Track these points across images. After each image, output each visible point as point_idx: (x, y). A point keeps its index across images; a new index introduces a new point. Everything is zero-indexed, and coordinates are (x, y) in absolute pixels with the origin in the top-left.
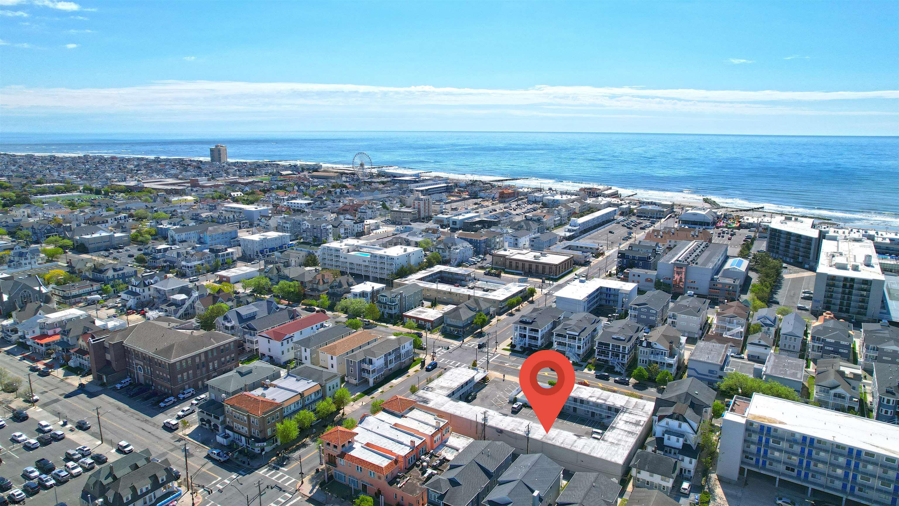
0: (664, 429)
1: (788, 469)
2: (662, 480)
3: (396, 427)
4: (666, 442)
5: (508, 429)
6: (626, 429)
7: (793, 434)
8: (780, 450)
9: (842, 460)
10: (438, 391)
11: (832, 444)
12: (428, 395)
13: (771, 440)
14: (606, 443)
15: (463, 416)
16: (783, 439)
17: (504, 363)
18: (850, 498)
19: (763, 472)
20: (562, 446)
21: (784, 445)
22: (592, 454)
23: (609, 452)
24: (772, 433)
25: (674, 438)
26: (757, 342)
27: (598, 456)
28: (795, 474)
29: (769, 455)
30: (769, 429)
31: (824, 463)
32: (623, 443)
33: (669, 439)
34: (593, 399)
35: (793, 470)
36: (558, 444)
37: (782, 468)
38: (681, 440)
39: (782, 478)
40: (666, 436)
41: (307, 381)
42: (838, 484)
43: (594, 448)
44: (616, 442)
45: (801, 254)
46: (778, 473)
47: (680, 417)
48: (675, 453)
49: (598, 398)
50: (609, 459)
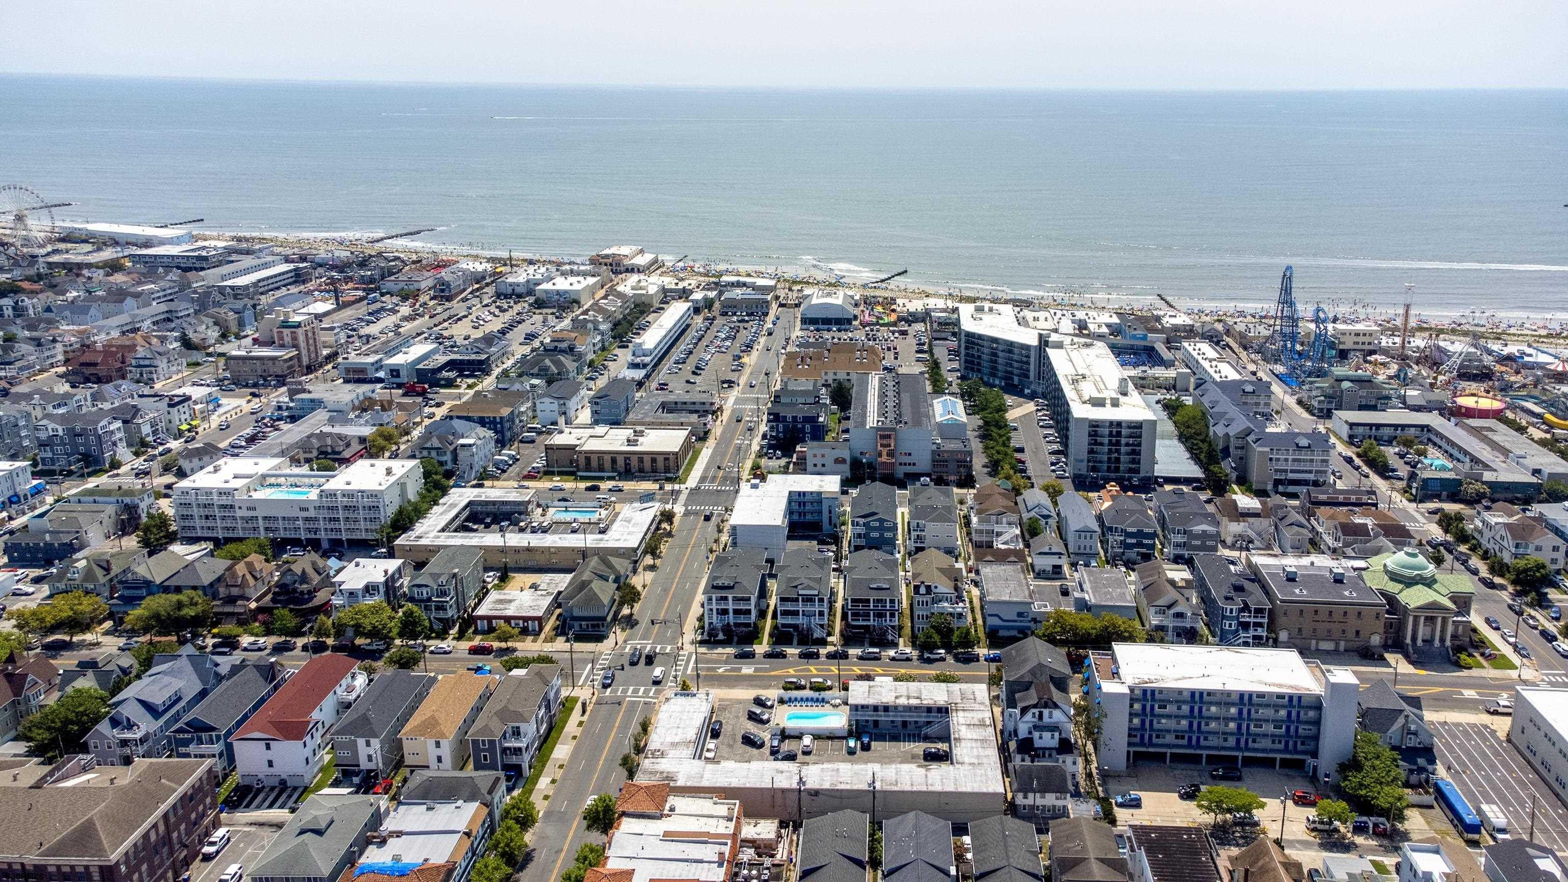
0: (1031, 725)
1: (1177, 737)
2: (1057, 798)
3: (669, 836)
4: (1038, 743)
5: (827, 786)
6: (975, 737)
7: (1180, 692)
8: (1168, 716)
9: (1233, 710)
10: (672, 753)
11: (1222, 693)
12: (664, 765)
13: (1156, 706)
14: (966, 767)
15: (748, 785)
16: (1169, 702)
17: (714, 669)
18: (1247, 754)
19: (1151, 750)
20: (915, 789)
21: (1171, 709)
22: (960, 790)
23: (978, 779)
24: (1157, 696)
25: (1047, 735)
26: (1046, 550)
27: (969, 789)
28: (1185, 742)
29: (1156, 726)
30: (1153, 692)
31: (1217, 719)
32: (985, 760)
33: (1041, 738)
34: (903, 701)
35: (1183, 737)
36: (908, 788)
37: (1170, 739)
38: (1057, 734)
39: (1174, 751)
40: (1036, 735)
41: (454, 805)
42: (1232, 741)
43: (956, 779)
44: (976, 761)
45: (1016, 371)
46: (1168, 746)
47: (1050, 703)
48: (1050, 756)
49: (909, 698)
50: (985, 790)
